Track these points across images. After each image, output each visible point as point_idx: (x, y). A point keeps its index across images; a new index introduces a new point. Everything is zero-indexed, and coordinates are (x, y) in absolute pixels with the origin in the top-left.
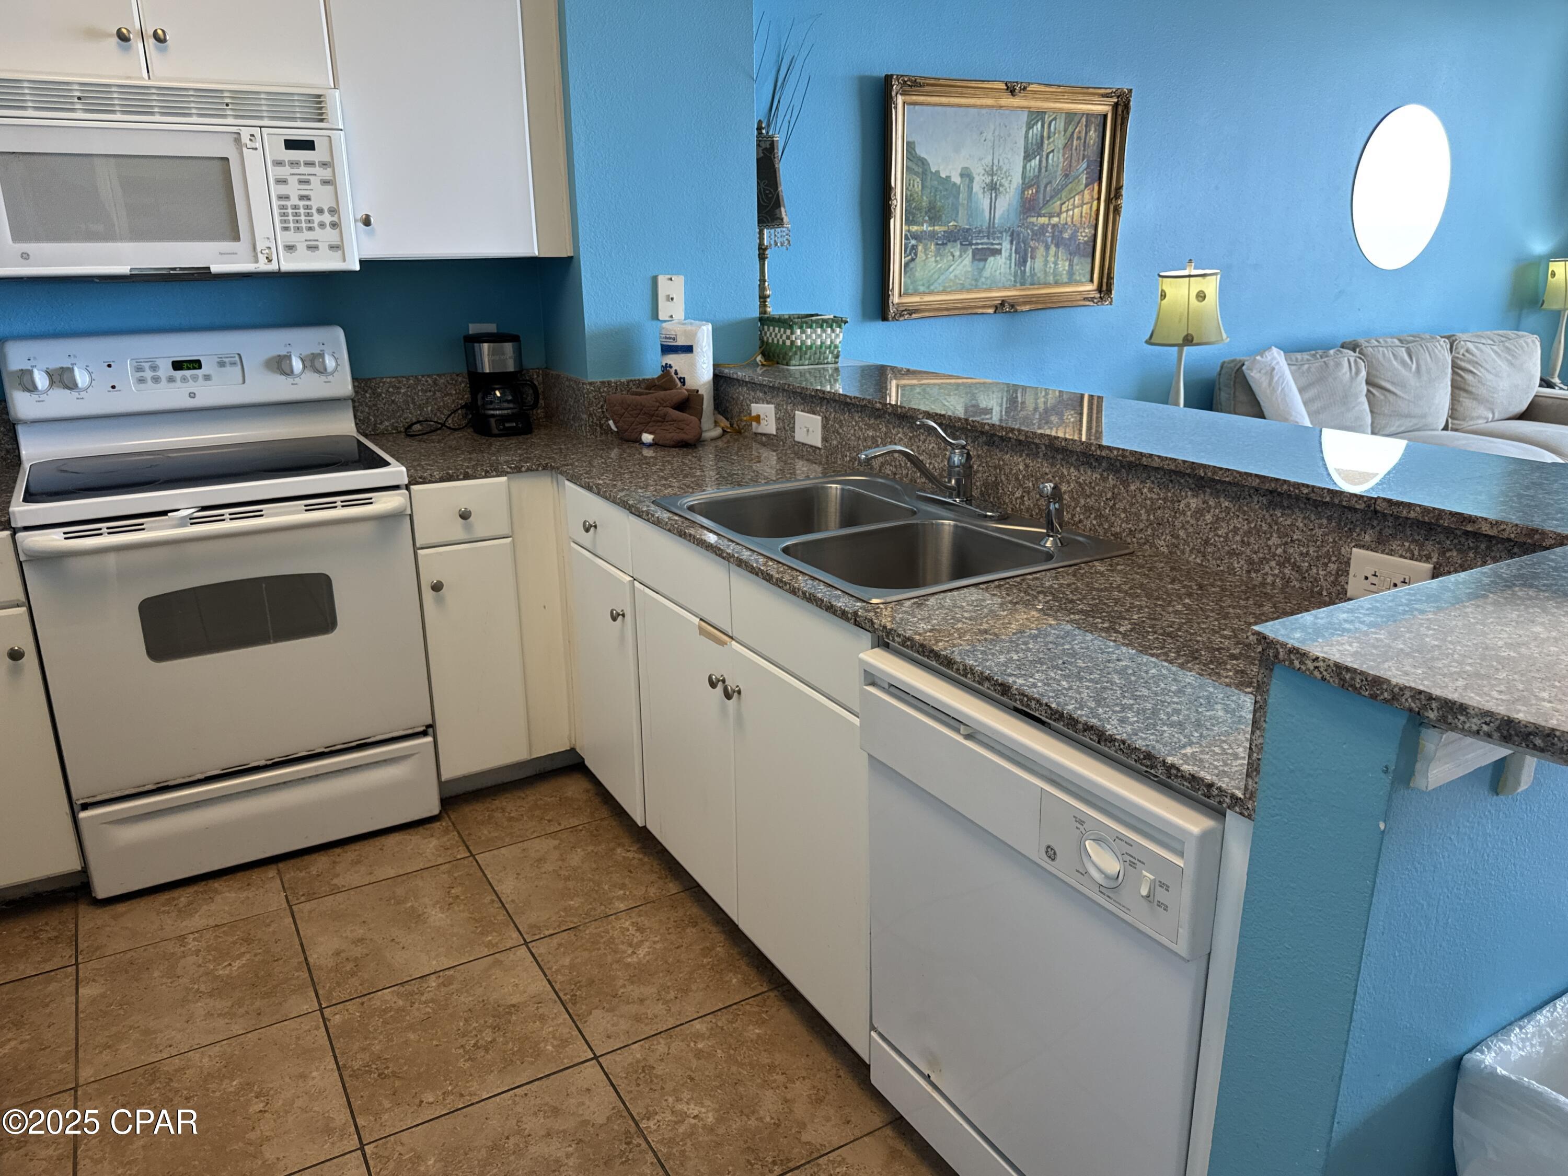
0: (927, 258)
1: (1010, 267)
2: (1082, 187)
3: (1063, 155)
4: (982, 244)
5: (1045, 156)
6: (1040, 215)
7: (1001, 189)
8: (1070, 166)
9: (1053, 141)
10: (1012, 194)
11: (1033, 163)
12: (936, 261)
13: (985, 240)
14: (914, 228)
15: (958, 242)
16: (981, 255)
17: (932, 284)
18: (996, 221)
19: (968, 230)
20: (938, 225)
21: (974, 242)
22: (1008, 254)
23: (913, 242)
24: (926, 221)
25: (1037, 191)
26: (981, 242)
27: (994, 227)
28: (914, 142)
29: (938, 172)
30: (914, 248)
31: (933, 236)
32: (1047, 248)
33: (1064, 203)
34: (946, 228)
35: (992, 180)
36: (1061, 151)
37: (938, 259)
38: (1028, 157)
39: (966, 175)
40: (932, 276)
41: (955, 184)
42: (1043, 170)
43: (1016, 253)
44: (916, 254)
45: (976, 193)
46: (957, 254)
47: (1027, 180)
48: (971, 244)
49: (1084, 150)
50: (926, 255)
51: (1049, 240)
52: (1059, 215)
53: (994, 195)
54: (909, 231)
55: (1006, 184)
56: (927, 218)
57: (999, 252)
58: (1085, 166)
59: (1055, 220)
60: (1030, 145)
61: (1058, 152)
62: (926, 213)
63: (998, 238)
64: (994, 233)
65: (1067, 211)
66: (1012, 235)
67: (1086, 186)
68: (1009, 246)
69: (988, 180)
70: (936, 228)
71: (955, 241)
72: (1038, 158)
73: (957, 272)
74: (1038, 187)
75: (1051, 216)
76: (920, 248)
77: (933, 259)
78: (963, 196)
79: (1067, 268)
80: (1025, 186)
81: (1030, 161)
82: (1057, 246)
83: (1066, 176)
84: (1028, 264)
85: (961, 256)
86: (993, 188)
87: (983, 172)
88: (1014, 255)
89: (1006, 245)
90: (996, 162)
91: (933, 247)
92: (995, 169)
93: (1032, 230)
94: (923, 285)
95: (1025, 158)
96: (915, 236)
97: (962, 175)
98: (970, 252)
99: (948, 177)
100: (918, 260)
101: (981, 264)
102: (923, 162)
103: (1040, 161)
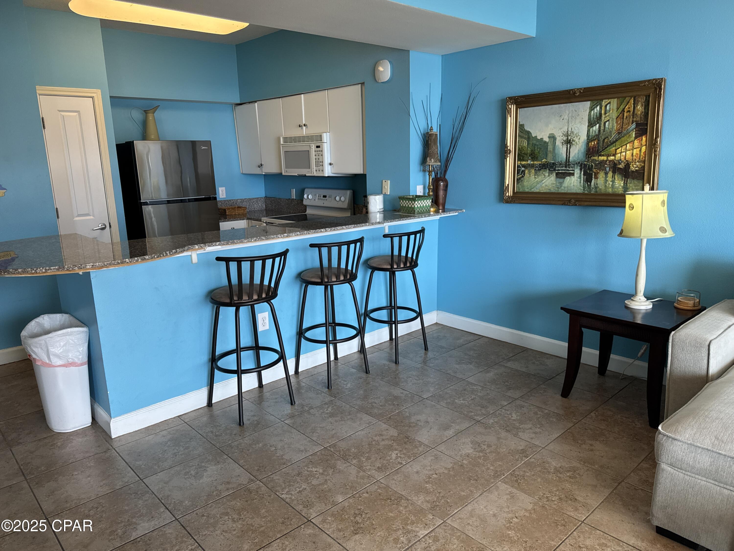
0: (530, 176)
1: (580, 182)
2: (633, 139)
3: (617, 122)
4: (562, 170)
5: (602, 124)
6: (601, 155)
7: (573, 143)
8: (622, 127)
9: (609, 115)
10: (580, 145)
11: (594, 128)
12: (535, 178)
13: (564, 168)
14: (523, 163)
15: (548, 169)
16: (561, 176)
17: (533, 188)
18: (571, 159)
19: (553, 163)
20: (536, 161)
21: (557, 169)
22: (578, 175)
23: (523, 169)
24: (529, 159)
25: (598, 143)
26: (562, 169)
27: (569, 161)
28: (524, 125)
29: (536, 137)
30: (523, 172)
31: (532, 166)
32: (606, 174)
33: (619, 148)
34: (540, 163)
35: (568, 138)
36: (615, 120)
37: (536, 176)
38: (591, 125)
39: (552, 137)
40: (532, 185)
41: (545, 142)
42: (602, 131)
43: (584, 175)
44: (524, 174)
45: (558, 145)
46: (547, 174)
47: (590, 137)
48: (555, 170)
49: (633, 118)
50: (530, 174)
51: (608, 169)
52: (614, 155)
53: (569, 146)
54: (521, 164)
55: (577, 140)
56: (530, 158)
57: (573, 174)
58: (634, 126)
59: (612, 158)
60: (592, 119)
61: (613, 120)
62: (530, 156)
63: (572, 167)
64: (569, 165)
65: (621, 153)
66: (581, 166)
67: (636, 138)
68: (579, 172)
69: (565, 138)
70: (535, 162)
71: (545, 168)
72: (598, 125)
73: (547, 183)
74: (599, 140)
75: (608, 156)
76: (526, 172)
77: (533, 177)
78: (550, 147)
79: (622, 185)
80: (589, 139)
81: (592, 127)
82: (614, 172)
83: (619, 133)
84: (593, 181)
85: (549, 176)
86: (568, 142)
87: (562, 135)
88: (582, 176)
89: (577, 171)
90: (570, 129)
91: (533, 171)
92: (569, 133)
93: (595, 164)
94: (528, 188)
95: (588, 126)
96: (524, 166)
97: (549, 137)
98: (555, 174)
99: (542, 139)
100: (525, 177)
101: (561, 180)
102: (529, 133)
103: (600, 127)
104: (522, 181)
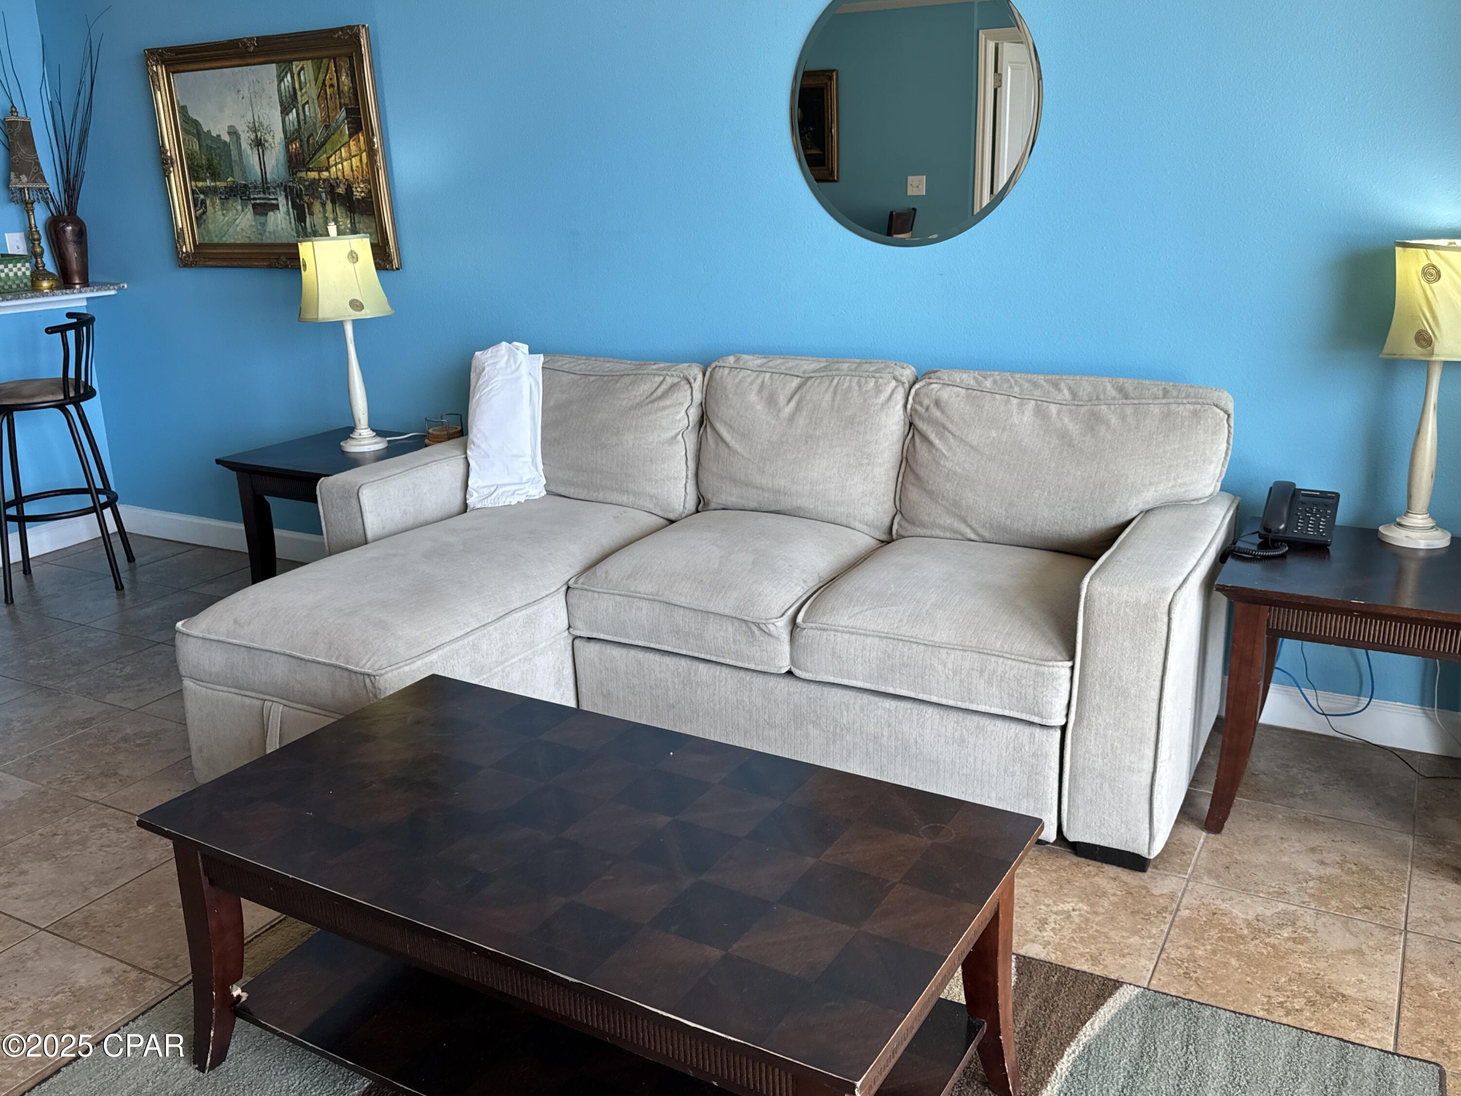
0: (215, 212)
1: (290, 223)
2: (346, 138)
3: (319, 106)
4: (260, 199)
5: (300, 108)
6: (309, 170)
7: (266, 144)
8: (329, 116)
9: (306, 92)
10: (277, 149)
11: (291, 116)
12: (223, 215)
13: (262, 195)
14: (200, 184)
15: (238, 196)
17: (224, 236)
18: (268, 176)
19: (245, 186)
20: (220, 181)
21: (252, 197)
22: (285, 210)
23: (202, 196)
24: (208, 177)
25: (301, 146)
26: (258, 197)
27: (267, 183)
28: (186, 106)
29: (209, 131)
30: (203, 202)
31: (214, 191)
32: (323, 205)
33: (331, 156)
34: (225, 184)
35: (257, 136)
36: (316, 101)
37: (224, 212)
38: (285, 111)
39: (233, 132)
40: (222, 228)
41: (225, 142)
42: (302, 122)
43: (293, 208)
44: (206, 207)
45: (245, 150)
46: (240, 208)
47: (288, 134)
48: (249, 199)
49: (340, 98)
50: (214, 208)
51: (324, 195)
52: (328, 169)
53: (261, 151)
54: (196, 186)
55: (270, 140)
56: (208, 175)
57: (276, 207)
58: (344, 114)
59: (325, 174)
60: (284, 98)
61: (313, 103)
62: (207, 170)
63: (273, 193)
64: (268, 188)
65: (336, 164)
66: (285, 190)
67: (351, 136)
68: (285, 202)
69: (253, 137)
70: (218, 183)
71: (235, 196)
72: (294, 111)
73: (243, 225)
74: (301, 141)
75: (320, 171)
76: (208, 202)
77: (220, 212)
78: (234, 153)
80: (289, 140)
81: (287, 114)
82: (333, 202)
83: (327, 127)
84: (308, 219)
85: (243, 211)
86: (259, 143)
87: (247, 129)
88: (291, 210)
89: (282, 201)
90: (256, 119)
91: (218, 201)
92: (257, 125)
93: (304, 186)
94: (216, 236)
95: (282, 113)
96: (202, 191)
97: (229, 133)
98: (250, 207)
99: (219, 136)
100: (208, 213)
101: (262, 219)
102: (196, 123)
103: (298, 114)
104: (205, 221)
